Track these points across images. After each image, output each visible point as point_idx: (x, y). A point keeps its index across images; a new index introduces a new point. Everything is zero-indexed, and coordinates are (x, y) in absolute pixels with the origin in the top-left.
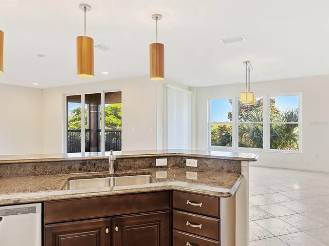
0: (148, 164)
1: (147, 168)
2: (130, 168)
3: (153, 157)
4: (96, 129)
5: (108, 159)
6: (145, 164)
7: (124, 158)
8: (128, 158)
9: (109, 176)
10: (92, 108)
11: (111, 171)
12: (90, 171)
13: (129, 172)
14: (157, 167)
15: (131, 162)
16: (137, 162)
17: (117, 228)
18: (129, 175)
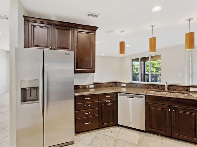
0: (185, 89)
1: (185, 91)
2: (175, 90)
3: (189, 86)
4: (144, 73)
5: (165, 85)
6: (184, 89)
7: (173, 86)
8: (174, 86)
9: (166, 92)
10: (142, 64)
11: (166, 90)
12: (156, 89)
13: (175, 91)
14: (191, 91)
15: (176, 88)
16: (179, 88)
17: (174, 110)
18: (176, 93)
